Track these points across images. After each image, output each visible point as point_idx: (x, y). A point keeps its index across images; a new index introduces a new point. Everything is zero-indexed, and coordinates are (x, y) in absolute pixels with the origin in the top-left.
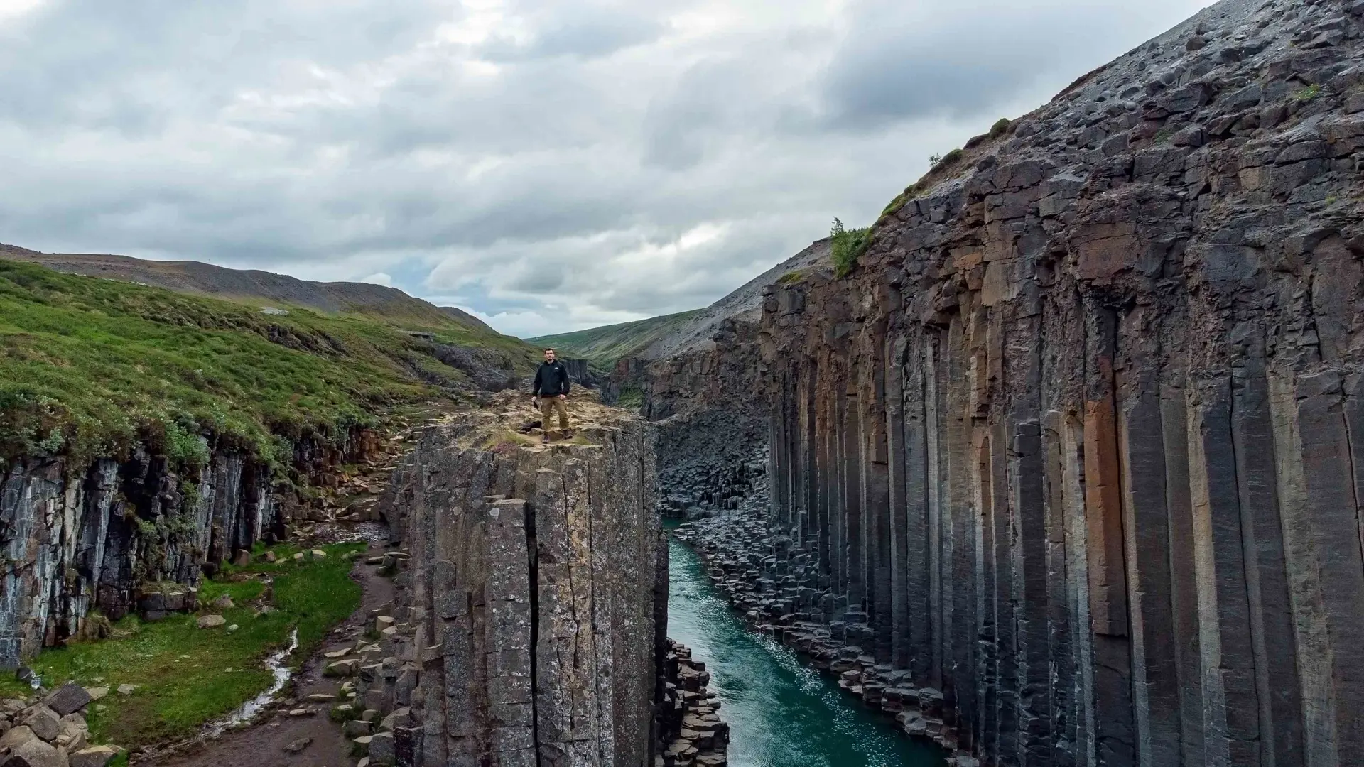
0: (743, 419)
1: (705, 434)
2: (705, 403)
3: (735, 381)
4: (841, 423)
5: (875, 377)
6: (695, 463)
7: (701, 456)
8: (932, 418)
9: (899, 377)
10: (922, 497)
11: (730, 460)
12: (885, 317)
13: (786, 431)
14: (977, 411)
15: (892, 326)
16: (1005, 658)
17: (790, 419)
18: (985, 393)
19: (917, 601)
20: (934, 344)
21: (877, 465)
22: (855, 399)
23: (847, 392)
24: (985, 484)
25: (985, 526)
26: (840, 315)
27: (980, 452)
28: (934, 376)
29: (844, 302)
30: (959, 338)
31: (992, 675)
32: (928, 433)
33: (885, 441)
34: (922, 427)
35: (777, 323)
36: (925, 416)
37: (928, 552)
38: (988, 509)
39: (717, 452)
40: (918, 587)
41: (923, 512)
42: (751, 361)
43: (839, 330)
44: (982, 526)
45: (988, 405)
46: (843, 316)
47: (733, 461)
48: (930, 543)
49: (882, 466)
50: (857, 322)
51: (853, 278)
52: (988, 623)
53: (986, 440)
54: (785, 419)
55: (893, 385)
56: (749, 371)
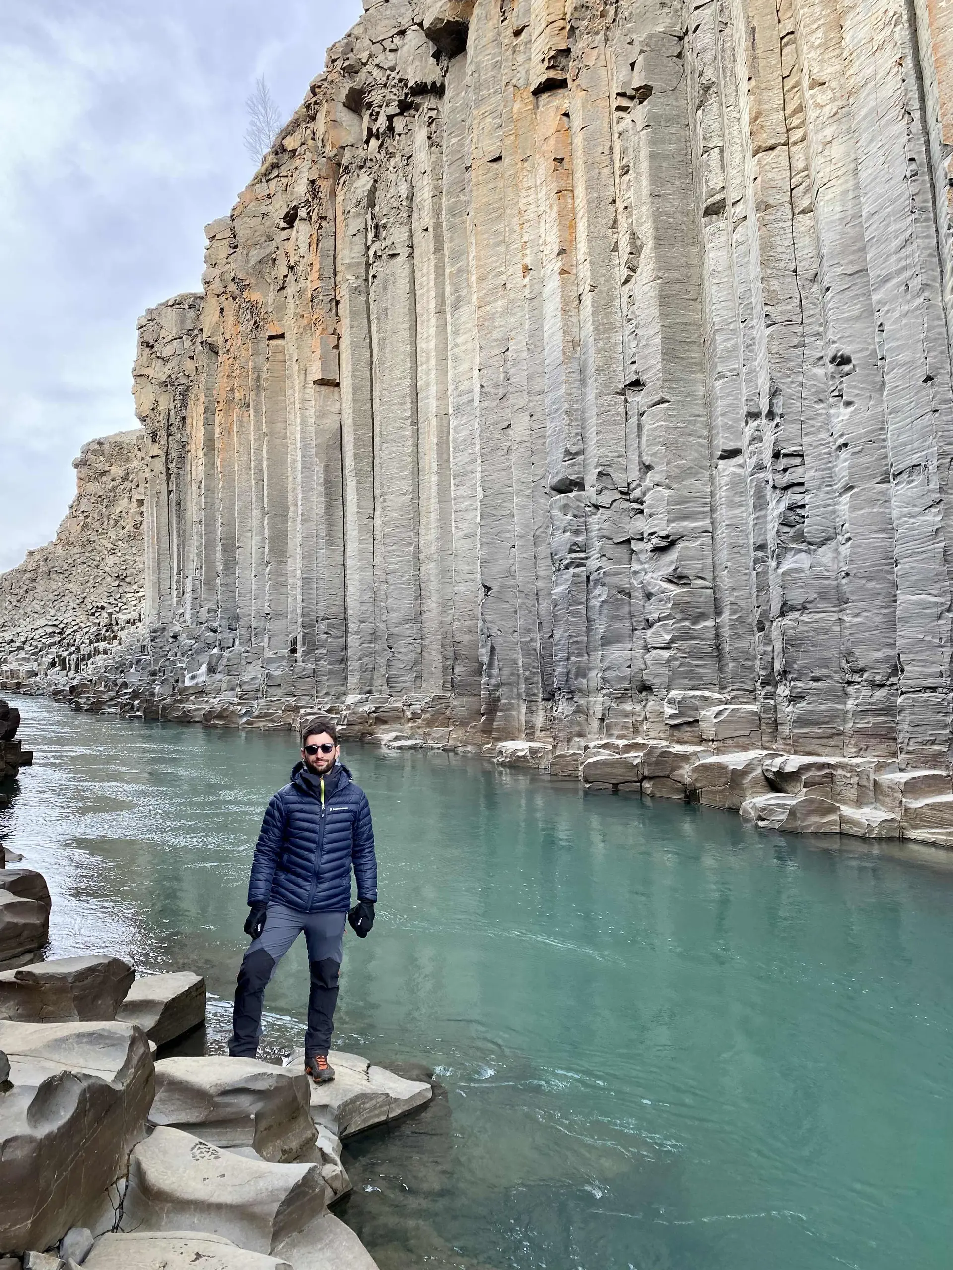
3: (101, 515)
5: (320, 245)
6: (43, 622)
7: (53, 612)
8: (424, 244)
9: (363, 225)
10: (407, 382)
11: (93, 614)
12: (336, 155)
13: (170, 492)
14: (548, 68)
15: (347, 167)
16: (611, 504)
17: (175, 470)
18: (563, 28)
19: (398, 556)
20: (430, 117)
21: (323, 388)
22: (279, 342)
23: (268, 334)
24: (564, 196)
25: (566, 272)
26: (257, 234)
27: (552, 142)
28: (429, 171)
29: (263, 214)
30: (491, 23)
31: (581, 551)
32: (418, 275)
33: (337, 347)
34: (407, 266)
35: (158, 354)
36: (412, 247)
37: (417, 470)
38: (571, 241)
39: (76, 606)
40: (400, 533)
41: (409, 406)
42: (124, 489)
43: (255, 255)
44: (560, 274)
45: (568, 51)
46: (261, 236)
47: (97, 614)
48: (421, 455)
49: (332, 389)
50: (284, 229)
51: (278, 176)
52: (571, 454)
53: (565, 118)
54: (169, 476)
55: (351, 243)
56: (120, 502)
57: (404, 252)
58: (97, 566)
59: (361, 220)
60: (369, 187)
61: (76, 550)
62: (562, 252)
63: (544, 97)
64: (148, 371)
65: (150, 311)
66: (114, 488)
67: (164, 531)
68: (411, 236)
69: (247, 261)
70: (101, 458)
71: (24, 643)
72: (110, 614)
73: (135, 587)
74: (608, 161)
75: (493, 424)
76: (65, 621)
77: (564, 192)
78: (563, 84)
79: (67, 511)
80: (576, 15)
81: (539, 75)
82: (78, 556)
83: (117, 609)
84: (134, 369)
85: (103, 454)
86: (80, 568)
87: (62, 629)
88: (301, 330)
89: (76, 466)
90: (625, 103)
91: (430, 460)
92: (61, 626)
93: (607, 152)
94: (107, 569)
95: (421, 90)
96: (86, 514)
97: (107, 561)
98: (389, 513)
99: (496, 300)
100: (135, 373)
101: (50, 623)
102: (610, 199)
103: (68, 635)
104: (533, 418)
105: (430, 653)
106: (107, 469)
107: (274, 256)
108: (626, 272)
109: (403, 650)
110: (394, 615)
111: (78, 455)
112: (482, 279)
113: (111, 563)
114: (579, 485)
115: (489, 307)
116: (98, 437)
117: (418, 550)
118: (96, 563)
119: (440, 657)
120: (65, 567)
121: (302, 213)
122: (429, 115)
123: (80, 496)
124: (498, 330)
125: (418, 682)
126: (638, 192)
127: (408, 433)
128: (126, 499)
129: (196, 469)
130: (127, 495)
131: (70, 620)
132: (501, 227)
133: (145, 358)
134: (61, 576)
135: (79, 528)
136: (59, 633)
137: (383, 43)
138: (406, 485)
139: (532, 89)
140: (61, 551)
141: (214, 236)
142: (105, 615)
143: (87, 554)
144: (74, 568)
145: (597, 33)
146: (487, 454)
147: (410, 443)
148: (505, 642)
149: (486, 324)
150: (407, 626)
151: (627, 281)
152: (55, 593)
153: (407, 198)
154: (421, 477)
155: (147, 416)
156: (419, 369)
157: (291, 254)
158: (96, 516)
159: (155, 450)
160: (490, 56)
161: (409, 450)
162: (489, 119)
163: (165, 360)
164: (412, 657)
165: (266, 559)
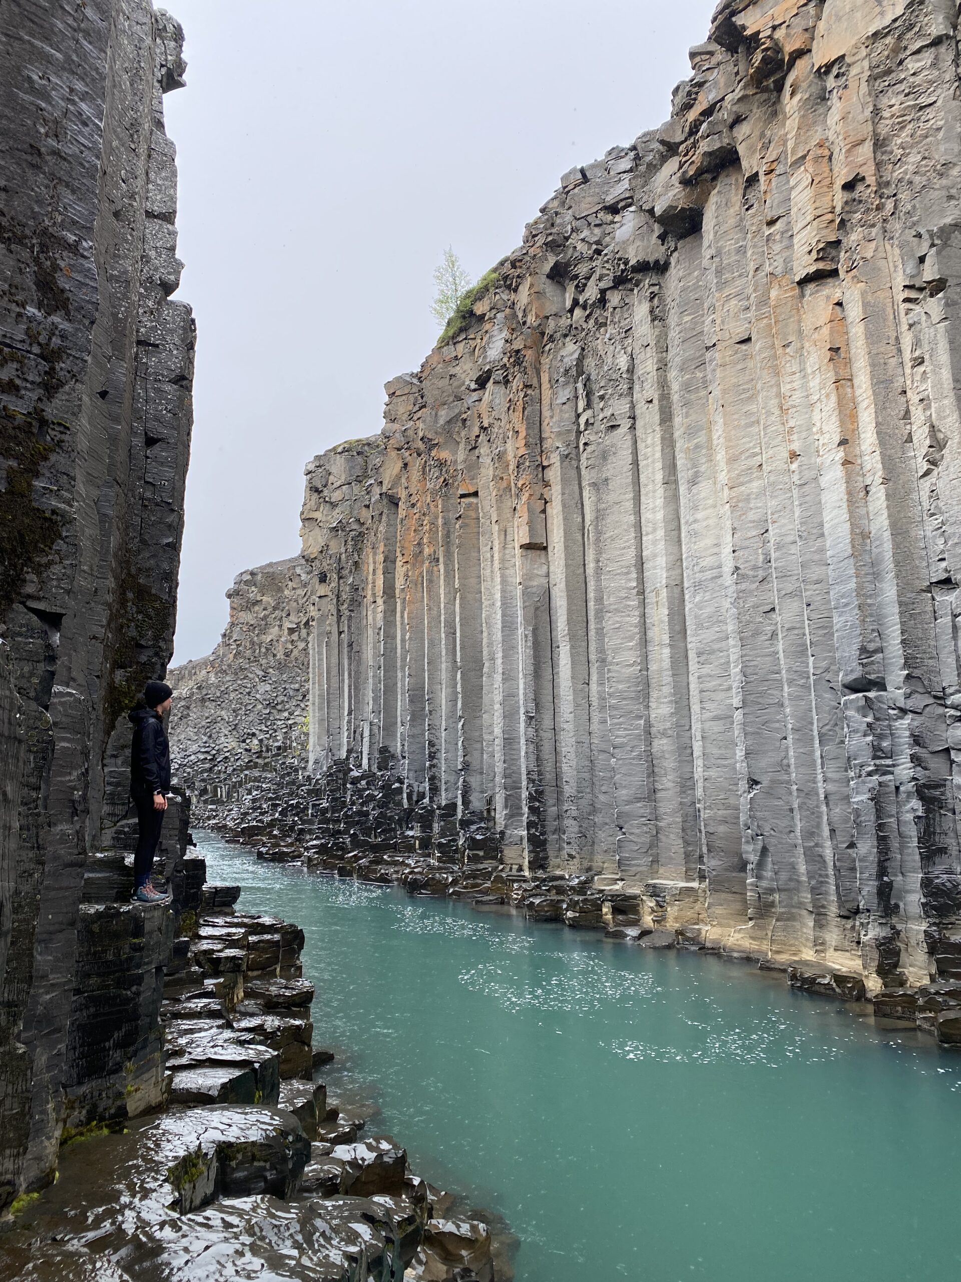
0: (264, 687)
1: (211, 709)
2: (212, 675)
3: (253, 643)
4: (447, 543)
5: (526, 413)
6: (195, 748)
7: (205, 739)
8: (649, 416)
9: (571, 396)
10: (632, 553)
11: (244, 741)
12: (540, 325)
13: (340, 633)
14: (816, 260)
15: (551, 336)
16: (923, 709)
17: (347, 613)
18: (832, 221)
19: (625, 729)
20: (651, 293)
21: (529, 552)
22: (472, 500)
23: (461, 492)
24: (842, 386)
25: (850, 463)
26: (445, 394)
27: (826, 331)
28: (652, 343)
29: (451, 376)
30: (732, 210)
31: (887, 758)
32: (640, 445)
33: (544, 511)
34: (629, 437)
35: (327, 499)
36: (634, 418)
37: (645, 642)
38: (853, 430)
39: (227, 733)
40: (627, 705)
41: (634, 575)
42: (275, 618)
43: (444, 415)
44: (843, 464)
45: (838, 242)
46: (449, 396)
47: (248, 741)
48: (647, 625)
49: (538, 552)
50: (475, 390)
51: (466, 339)
52: (868, 652)
53: (837, 307)
54: (339, 616)
55: (561, 411)
56: (272, 630)
57: (626, 424)
58: (249, 693)
59: (570, 387)
60: (576, 356)
61: (228, 678)
62: (843, 442)
63: (810, 288)
64: (317, 515)
65: (318, 458)
66: (266, 617)
67: (334, 671)
68: (633, 407)
69: (436, 421)
70: (253, 588)
72: (261, 741)
73: (286, 714)
74: (895, 351)
75: (753, 607)
76: (217, 748)
77: (843, 381)
78: (834, 273)
79: (220, 639)
80: (847, 209)
81: (805, 265)
82: (230, 684)
83: (268, 736)
84: (302, 513)
85: (255, 585)
86: (232, 695)
87: (214, 755)
88: (501, 492)
89: (229, 596)
90: (913, 295)
91: (660, 633)
92: (214, 752)
93: (892, 341)
94: (258, 696)
95: (643, 267)
96: (238, 643)
97: (258, 688)
98: (614, 684)
99: (750, 481)
100: (303, 517)
101: (203, 750)
102: (900, 390)
103: (219, 762)
104: (811, 607)
105: (667, 836)
106: (259, 599)
107: (464, 416)
108: (926, 466)
109: (637, 831)
110: (624, 792)
111: (232, 586)
112: (732, 460)
113: (261, 691)
114: (881, 685)
115: (743, 488)
116: (250, 569)
117: (648, 725)
118: (247, 690)
119: (680, 841)
120: (218, 695)
121: (498, 375)
122: (650, 291)
123: (232, 624)
124: (753, 511)
125: (655, 866)
126: (938, 385)
127: (635, 603)
128: (277, 628)
129: (374, 614)
130: (278, 623)
131: (221, 746)
132: (753, 407)
133: (313, 502)
134: (214, 704)
135: (231, 656)
136: (210, 760)
137: (589, 218)
138: (631, 656)
139: (797, 279)
140: (213, 679)
141: (394, 393)
142: (256, 742)
143: (239, 682)
144: (226, 696)
145: (873, 226)
146: (747, 638)
147: (637, 613)
148: (780, 843)
149: (740, 505)
150: (639, 805)
151: (927, 473)
152: (209, 720)
153: (628, 371)
154: (650, 648)
155: (315, 558)
156: (644, 538)
157: (485, 416)
158: (248, 644)
159: (322, 590)
160: (733, 242)
161: (636, 620)
162: (734, 302)
163: (334, 505)
164: (647, 839)
165: (459, 713)
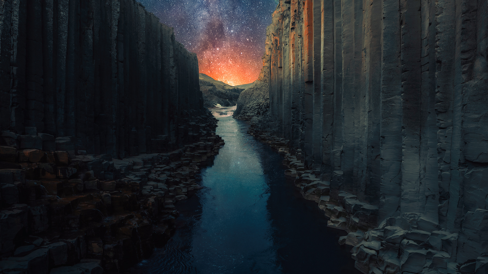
6: (255, 102)
7: (257, 99)
11: (266, 100)
26: (277, 22)
62: (293, 63)
69: (275, 29)
71: (251, 108)
76: (260, 102)
77: (294, 51)
78: (294, 28)
79: (261, 71)
82: (263, 84)
86: (264, 87)
96: (265, 72)
101: (257, 102)
102: (298, 55)
103: (261, 106)
118: (267, 86)
120: (260, 87)
123: (264, 67)
140: (259, 83)
